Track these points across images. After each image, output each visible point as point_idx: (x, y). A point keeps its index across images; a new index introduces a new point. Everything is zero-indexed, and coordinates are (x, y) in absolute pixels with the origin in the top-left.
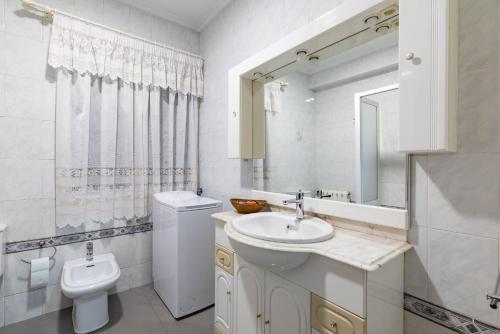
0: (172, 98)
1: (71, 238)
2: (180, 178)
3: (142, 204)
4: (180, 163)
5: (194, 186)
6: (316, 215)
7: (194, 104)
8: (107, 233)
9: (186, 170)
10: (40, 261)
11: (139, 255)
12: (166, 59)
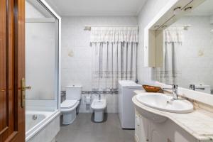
0: (125, 45)
1: (95, 92)
2: (129, 75)
3: (114, 84)
4: (129, 70)
5: (134, 79)
6: (187, 99)
7: (134, 46)
8: (105, 92)
9: (131, 72)
10: (88, 97)
11: (114, 102)
12: (123, 31)
